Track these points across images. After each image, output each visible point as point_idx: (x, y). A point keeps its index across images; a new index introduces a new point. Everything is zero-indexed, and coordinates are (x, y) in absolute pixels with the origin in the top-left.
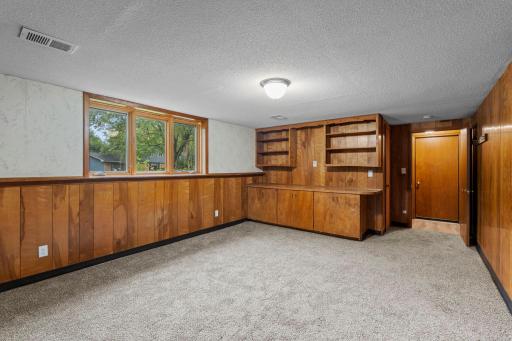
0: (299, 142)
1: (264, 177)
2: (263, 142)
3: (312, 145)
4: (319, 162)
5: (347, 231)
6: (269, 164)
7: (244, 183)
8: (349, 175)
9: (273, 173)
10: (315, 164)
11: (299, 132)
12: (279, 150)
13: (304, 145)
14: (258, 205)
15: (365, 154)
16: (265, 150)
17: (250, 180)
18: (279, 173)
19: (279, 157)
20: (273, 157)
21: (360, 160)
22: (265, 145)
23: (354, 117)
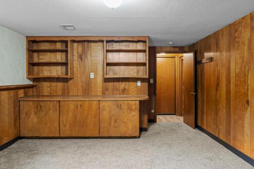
0: (75, 54)
1: (34, 89)
2: (34, 51)
3: (89, 58)
4: (96, 74)
5: (129, 132)
6: (41, 75)
7: (16, 95)
8: (122, 85)
9: (46, 85)
10: (92, 76)
11: (75, 44)
12: (53, 60)
13: (80, 57)
14: (35, 120)
15: (135, 67)
16: (36, 60)
17: (21, 93)
18: (54, 84)
19: (53, 68)
20: (45, 68)
21: (131, 72)
22: (35, 55)
23: (130, 37)
